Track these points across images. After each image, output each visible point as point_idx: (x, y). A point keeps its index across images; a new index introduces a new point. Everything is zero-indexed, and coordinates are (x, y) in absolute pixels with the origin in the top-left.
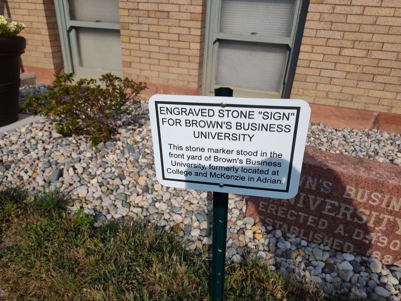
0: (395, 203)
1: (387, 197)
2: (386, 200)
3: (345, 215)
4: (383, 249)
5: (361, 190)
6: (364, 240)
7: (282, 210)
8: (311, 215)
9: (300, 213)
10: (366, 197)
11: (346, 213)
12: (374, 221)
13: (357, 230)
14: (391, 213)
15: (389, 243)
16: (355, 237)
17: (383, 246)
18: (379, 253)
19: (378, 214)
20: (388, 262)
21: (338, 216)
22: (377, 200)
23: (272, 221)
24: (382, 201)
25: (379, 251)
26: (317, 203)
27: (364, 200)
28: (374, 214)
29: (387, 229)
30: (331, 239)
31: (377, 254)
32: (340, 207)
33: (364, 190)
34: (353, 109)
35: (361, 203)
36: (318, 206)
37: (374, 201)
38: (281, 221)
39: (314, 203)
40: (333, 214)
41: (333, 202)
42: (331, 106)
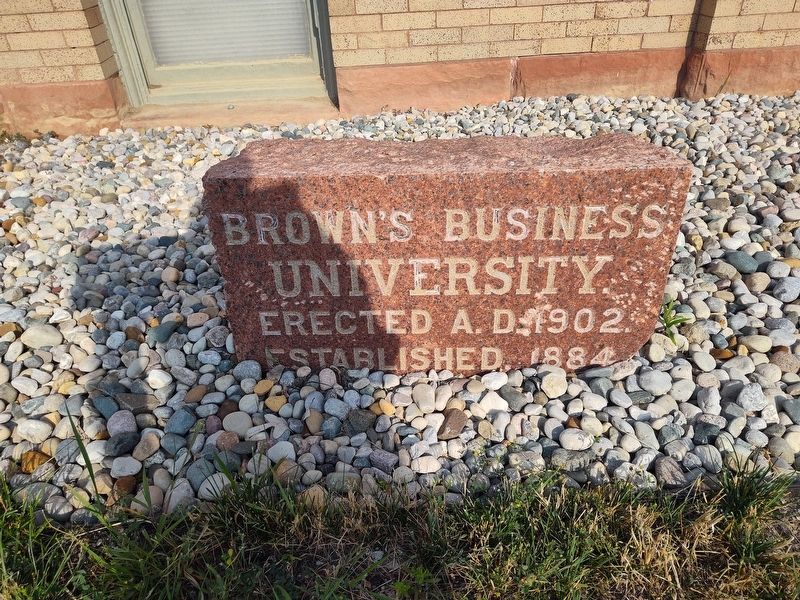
0: (563, 222)
1: (542, 210)
2: (541, 220)
3: (461, 284)
4: (562, 336)
5: (480, 212)
6: (518, 331)
7: (319, 319)
8: (388, 308)
9: (362, 313)
10: (496, 225)
11: (464, 280)
12: (529, 279)
13: (498, 313)
14: (559, 248)
15: (570, 321)
16: (497, 330)
17: (561, 330)
18: (555, 349)
19: (531, 259)
20: (578, 362)
21: (447, 293)
22: (523, 227)
23: (305, 354)
24: (533, 223)
25: (555, 344)
26: (393, 274)
27: (494, 235)
28: (525, 261)
29: (559, 290)
30: (449, 351)
31: (553, 353)
32: (445, 269)
33: (488, 210)
34: (467, 61)
35: (489, 245)
36: (397, 282)
37: (517, 231)
38: (324, 346)
39: (386, 277)
40: (435, 292)
41: (427, 261)
42: (423, 63)
